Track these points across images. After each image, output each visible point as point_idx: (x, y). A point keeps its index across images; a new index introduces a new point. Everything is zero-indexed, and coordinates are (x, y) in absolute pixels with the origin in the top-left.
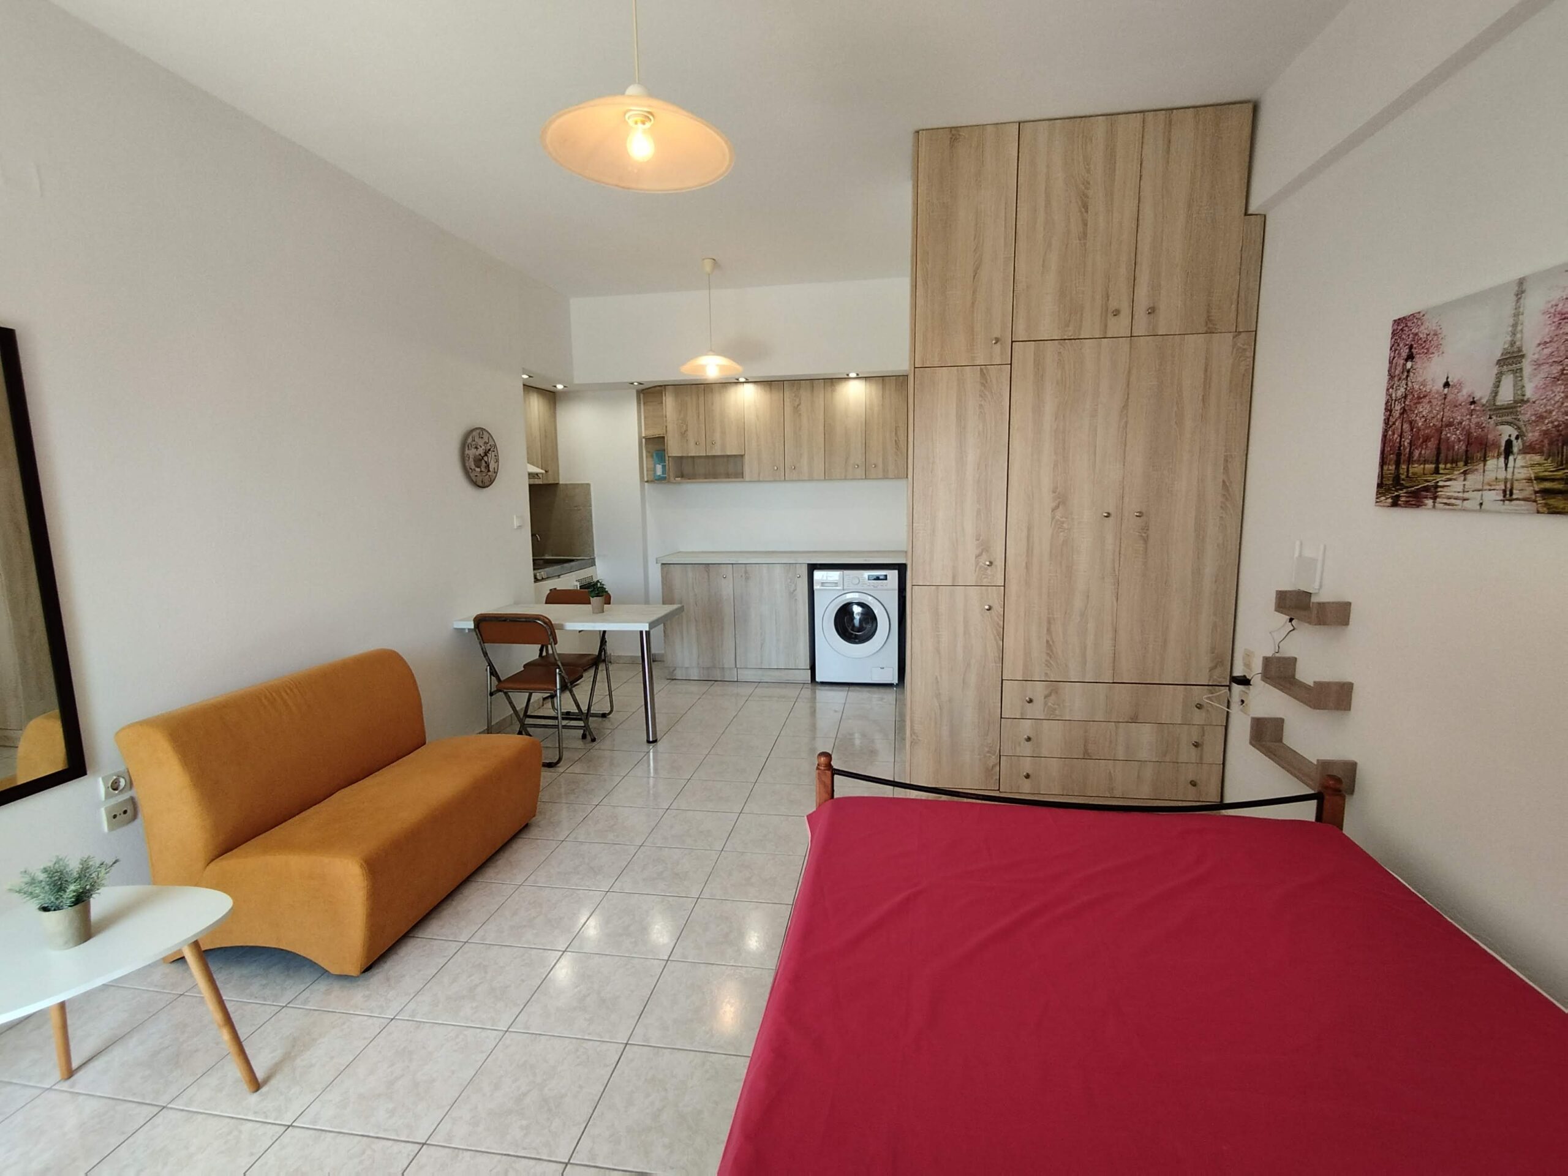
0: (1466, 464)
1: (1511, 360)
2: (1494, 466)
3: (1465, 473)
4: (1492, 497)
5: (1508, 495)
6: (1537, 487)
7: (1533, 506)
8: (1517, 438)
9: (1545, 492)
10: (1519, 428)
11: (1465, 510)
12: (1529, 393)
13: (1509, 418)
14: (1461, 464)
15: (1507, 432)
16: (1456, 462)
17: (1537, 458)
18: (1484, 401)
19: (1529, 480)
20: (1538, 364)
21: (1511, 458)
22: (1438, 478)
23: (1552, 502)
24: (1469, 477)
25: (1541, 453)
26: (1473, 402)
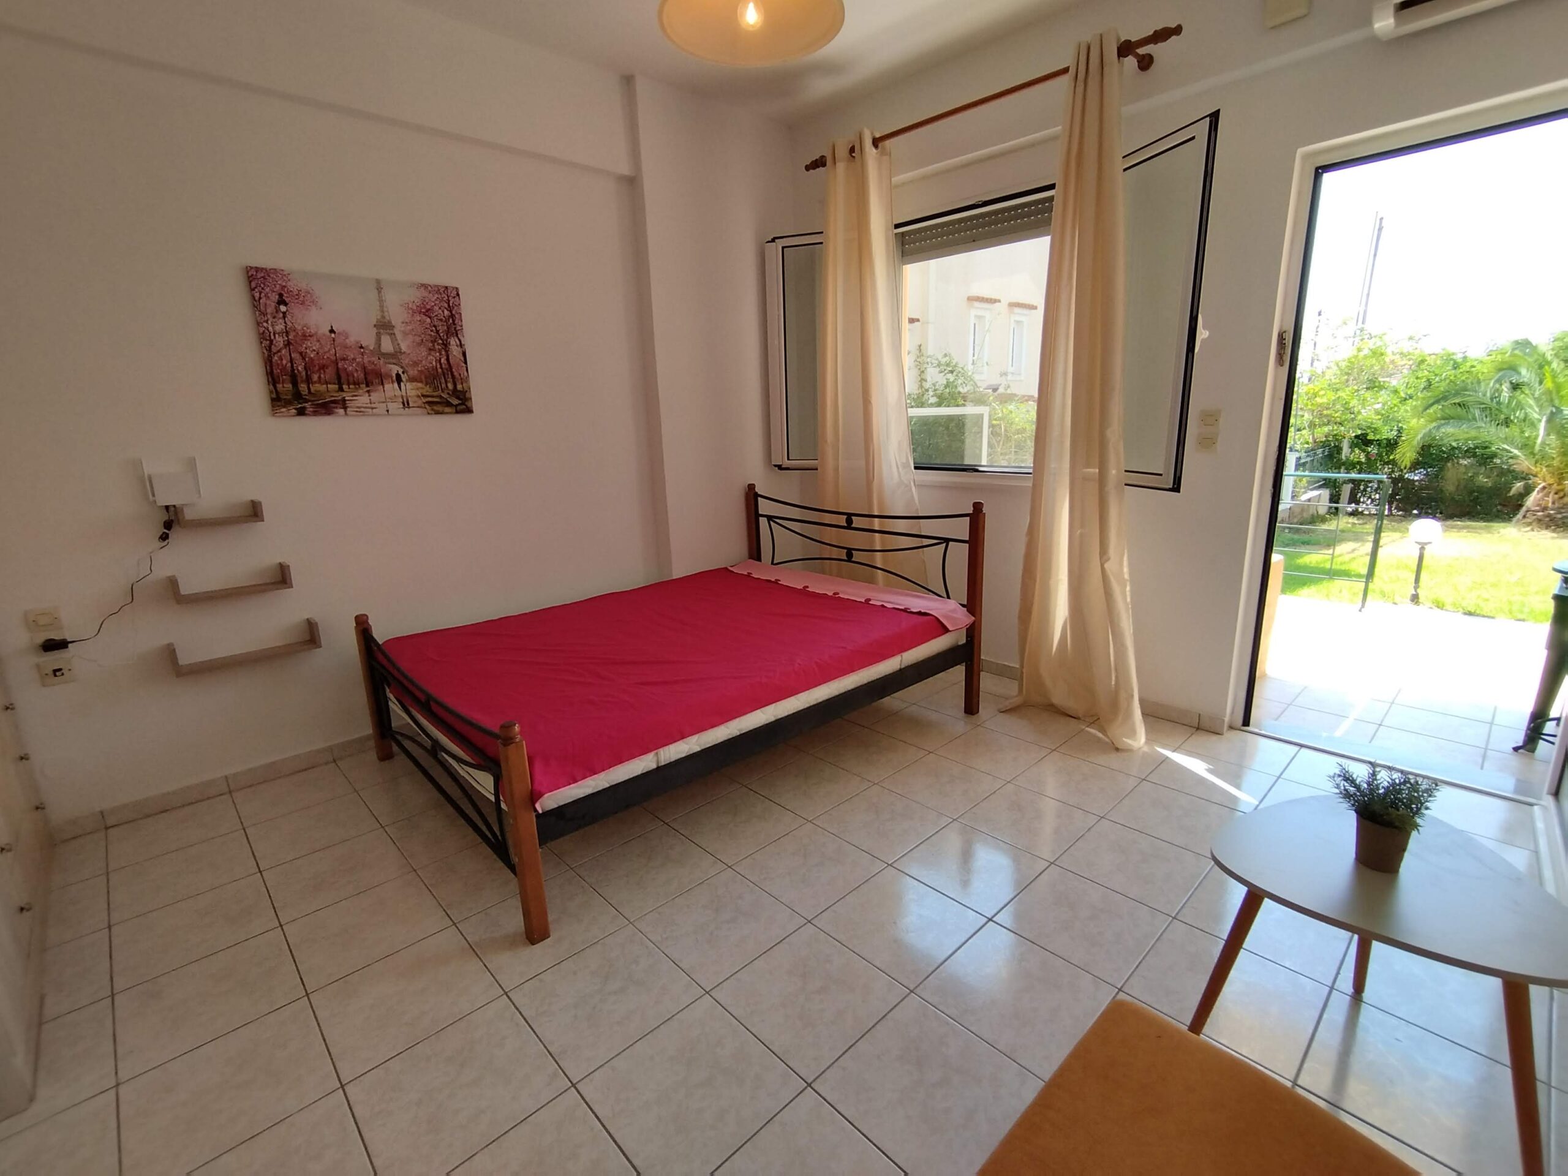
0: (367, 386)
1: (384, 326)
2: (391, 388)
5: (406, 404)
6: (424, 400)
7: (425, 411)
9: (429, 403)
10: (402, 367)
11: (374, 415)
12: (404, 348)
13: (394, 361)
14: (363, 386)
15: (395, 369)
16: (359, 384)
17: (420, 385)
18: (372, 348)
19: (418, 396)
20: (405, 334)
22: (344, 395)
23: (435, 408)
24: (373, 394)
25: (421, 382)
26: (361, 347)
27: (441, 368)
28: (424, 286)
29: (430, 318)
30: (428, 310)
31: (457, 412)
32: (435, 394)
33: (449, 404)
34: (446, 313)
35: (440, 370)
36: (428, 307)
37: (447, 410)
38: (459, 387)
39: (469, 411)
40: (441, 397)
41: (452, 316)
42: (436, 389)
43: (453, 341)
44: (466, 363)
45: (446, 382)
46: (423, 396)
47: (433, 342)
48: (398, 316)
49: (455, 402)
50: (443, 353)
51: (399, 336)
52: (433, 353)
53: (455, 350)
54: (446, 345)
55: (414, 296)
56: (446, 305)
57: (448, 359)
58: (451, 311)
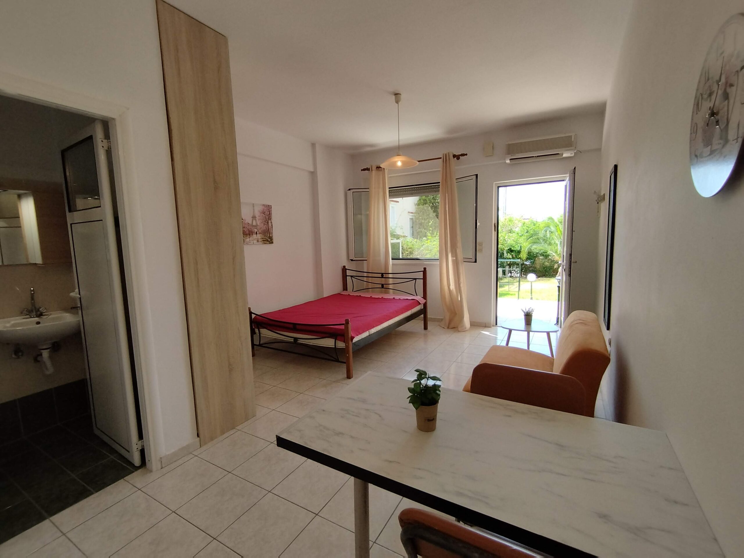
0: (249, 235)
1: (254, 217)
2: (255, 236)
3: (249, 237)
4: (255, 242)
5: (258, 241)
6: (262, 240)
7: (262, 243)
8: (258, 231)
9: (263, 240)
10: (257, 230)
11: (250, 244)
12: (258, 224)
13: (256, 228)
14: (248, 235)
16: (247, 235)
17: (261, 235)
18: (251, 224)
19: (261, 238)
20: (259, 220)
21: (257, 235)
22: (244, 238)
23: (264, 242)
24: (250, 238)
25: (261, 234)
26: (248, 224)
27: (267, 230)
28: (264, 205)
29: (265, 214)
30: (264, 212)
31: (270, 243)
32: (265, 238)
33: (268, 241)
34: (268, 213)
35: (266, 230)
36: (264, 211)
37: (268, 242)
38: (270, 235)
39: (272, 243)
40: (266, 238)
41: (270, 214)
42: (265, 236)
43: (270, 221)
44: (272, 228)
45: (267, 234)
46: (263, 238)
47: (265, 222)
48: (257, 214)
49: (269, 240)
50: (267, 225)
51: (257, 220)
52: (265, 225)
53: (270, 224)
54: (268, 223)
55: (261, 208)
56: (268, 211)
57: (268, 227)
58: (269, 212)
